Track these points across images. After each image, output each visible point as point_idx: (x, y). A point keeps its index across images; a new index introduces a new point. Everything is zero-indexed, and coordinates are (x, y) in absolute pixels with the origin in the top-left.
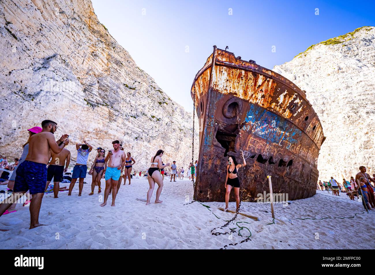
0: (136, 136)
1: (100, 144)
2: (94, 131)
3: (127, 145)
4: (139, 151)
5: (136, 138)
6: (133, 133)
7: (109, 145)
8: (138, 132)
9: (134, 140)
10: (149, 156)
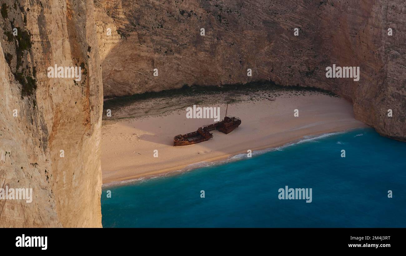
0: (165, 49)
1: (136, 66)
2: (130, 58)
3: (158, 62)
4: (170, 65)
5: (166, 52)
6: (162, 47)
7: (143, 66)
8: (167, 44)
9: (164, 55)
10: (180, 67)
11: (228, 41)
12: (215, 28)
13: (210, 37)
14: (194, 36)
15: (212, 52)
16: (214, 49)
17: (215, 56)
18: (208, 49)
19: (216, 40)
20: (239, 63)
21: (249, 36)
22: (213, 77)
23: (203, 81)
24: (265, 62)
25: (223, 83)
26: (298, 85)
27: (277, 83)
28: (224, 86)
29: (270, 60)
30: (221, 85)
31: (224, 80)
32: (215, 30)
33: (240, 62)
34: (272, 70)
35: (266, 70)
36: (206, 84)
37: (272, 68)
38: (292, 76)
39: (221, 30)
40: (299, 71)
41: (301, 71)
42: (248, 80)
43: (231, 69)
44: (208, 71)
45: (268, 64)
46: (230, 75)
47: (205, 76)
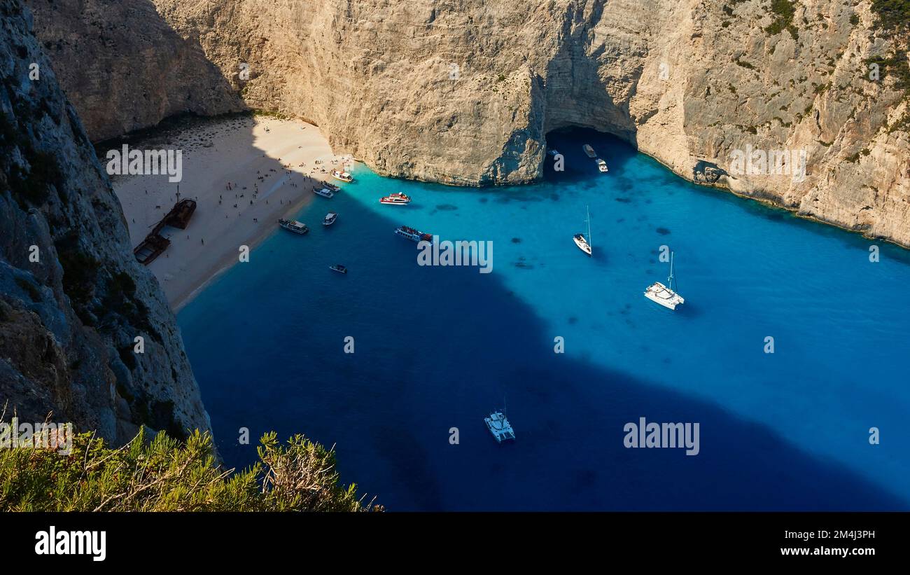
11: (121, 71)
12: (100, 58)
13: (96, 72)
14: (74, 77)
15: (105, 92)
16: (106, 88)
17: (109, 98)
18: (96, 90)
19: (106, 74)
20: (144, 98)
21: (148, 57)
22: (112, 125)
23: (99, 134)
24: (176, 87)
25: (127, 131)
26: (230, 111)
27: (199, 113)
28: (129, 134)
29: (184, 84)
30: (125, 134)
31: (127, 127)
32: (101, 60)
33: (144, 95)
34: (189, 97)
35: (180, 98)
36: (103, 137)
37: (188, 95)
38: (220, 101)
39: (109, 58)
40: (228, 92)
41: (230, 92)
42: (160, 117)
43: (135, 109)
44: (102, 119)
45: (181, 89)
46: (134, 118)
47: (99, 127)
